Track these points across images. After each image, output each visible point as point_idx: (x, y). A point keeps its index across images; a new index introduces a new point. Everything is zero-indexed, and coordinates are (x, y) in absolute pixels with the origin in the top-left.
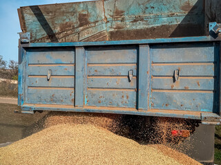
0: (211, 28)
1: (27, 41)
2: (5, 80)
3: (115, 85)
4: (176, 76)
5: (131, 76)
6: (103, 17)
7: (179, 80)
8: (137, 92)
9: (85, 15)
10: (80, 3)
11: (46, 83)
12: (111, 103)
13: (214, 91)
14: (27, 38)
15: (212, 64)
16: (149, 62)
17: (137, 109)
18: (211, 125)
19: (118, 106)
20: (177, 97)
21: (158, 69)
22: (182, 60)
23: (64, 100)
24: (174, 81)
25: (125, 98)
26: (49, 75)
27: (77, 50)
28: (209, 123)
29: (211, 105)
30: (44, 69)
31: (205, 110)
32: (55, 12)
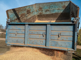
0: (72, 20)
1: (9, 22)
2: (3, 32)
3: (38, 37)
4: (59, 35)
5: (44, 35)
6: (35, 10)
7: (60, 37)
8: (46, 40)
9: (29, 10)
10: (27, 6)
11: (15, 36)
12: (37, 44)
13: (72, 41)
14: (9, 21)
15: (72, 32)
16: (50, 30)
17: (46, 46)
18: (71, 53)
19: (39, 45)
20: (60, 42)
21: (53, 33)
22: (61, 30)
23: (21, 42)
24: (59, 37)
25: (42, 42)
26: (16, 33)
27: (26, 25)
28: (70, 52)
29: (71, 46)
30: (15, 31)
31: (69, 48)
32: (19, 10)
